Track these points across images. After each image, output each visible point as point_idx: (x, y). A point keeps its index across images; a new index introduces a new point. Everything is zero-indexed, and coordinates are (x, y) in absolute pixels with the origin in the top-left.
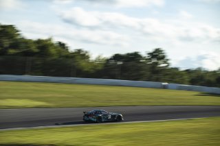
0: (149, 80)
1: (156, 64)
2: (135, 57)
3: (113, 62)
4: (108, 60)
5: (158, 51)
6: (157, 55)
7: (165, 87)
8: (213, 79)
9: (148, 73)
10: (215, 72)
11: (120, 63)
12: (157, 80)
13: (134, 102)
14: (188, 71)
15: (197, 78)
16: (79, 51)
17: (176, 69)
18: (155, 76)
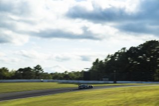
0: (35, 78)
1: (38, 71)
2: (28, 69)
3: (19, 72)
4: (16, 72)
5: (38, 66)
6: (38, 68)
7: (42, 81)
8: (62, 77)
9: (35, 76)
10: (63, 73)
11: (22, 72)
12: (38, 79)
13: (29, 89)
14: (52, 74)
15: (56, 77)
16: (4, 68)
17: (47, 73)
18: (38, 77)
